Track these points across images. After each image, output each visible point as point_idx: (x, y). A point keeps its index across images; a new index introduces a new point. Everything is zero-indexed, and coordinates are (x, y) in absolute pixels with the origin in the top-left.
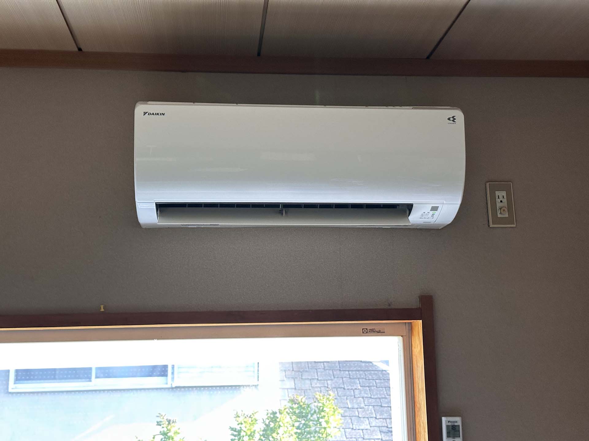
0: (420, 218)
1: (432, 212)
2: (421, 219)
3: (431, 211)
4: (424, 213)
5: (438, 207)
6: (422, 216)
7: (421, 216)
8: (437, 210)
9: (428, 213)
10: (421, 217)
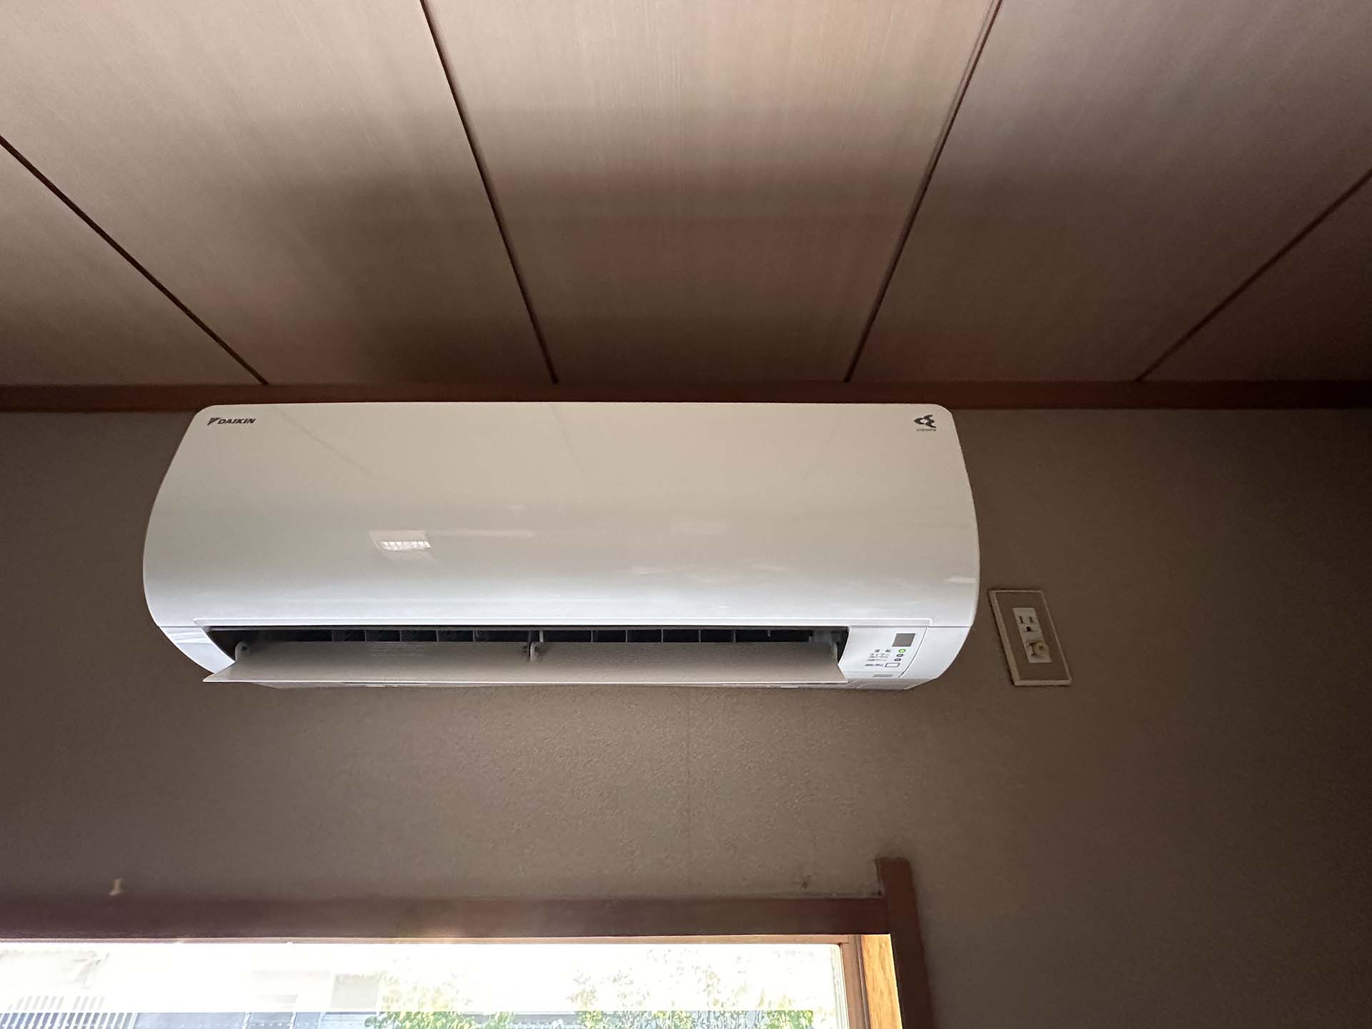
0: (867, 665)
1: (896, 650)
2: (869, 667)
3: (893, 646)
4: (878, 651)
5: (914, 634)
6: (873, 660)
7: (869, 660)
8: (910, 645)
9: (887, 651)
10: (869, 663)
